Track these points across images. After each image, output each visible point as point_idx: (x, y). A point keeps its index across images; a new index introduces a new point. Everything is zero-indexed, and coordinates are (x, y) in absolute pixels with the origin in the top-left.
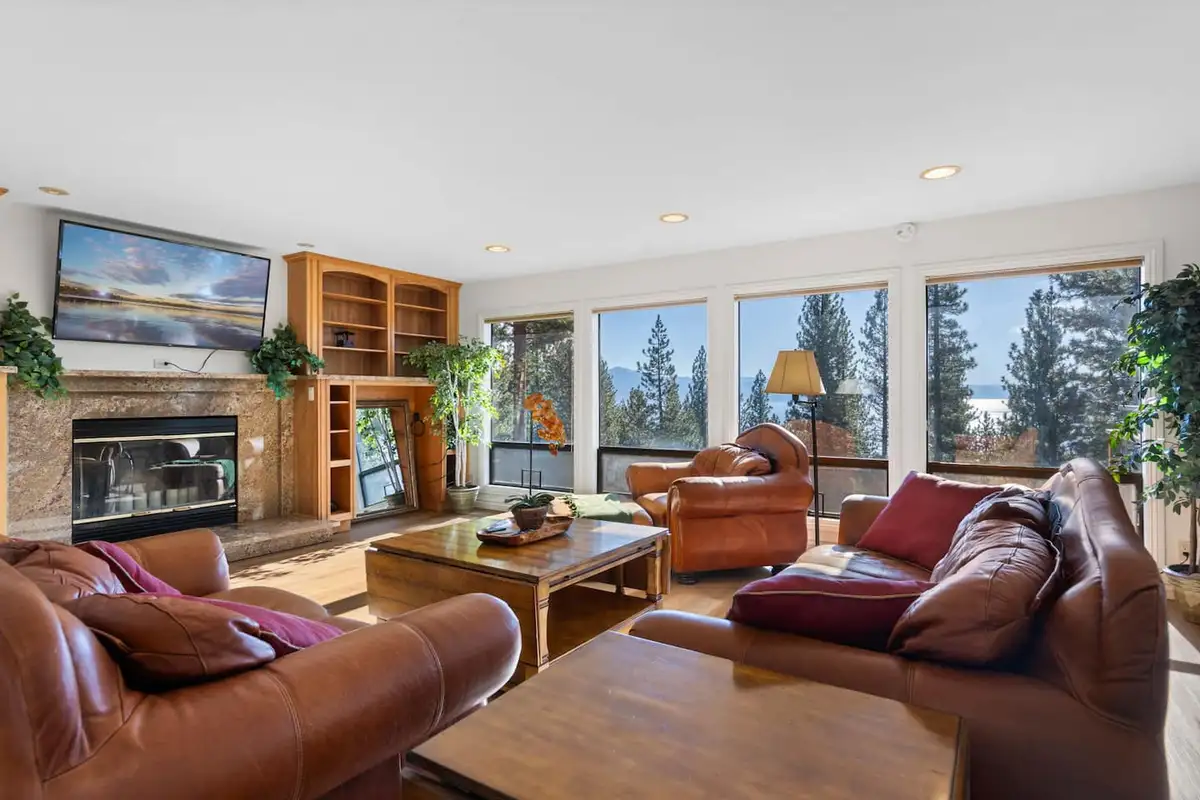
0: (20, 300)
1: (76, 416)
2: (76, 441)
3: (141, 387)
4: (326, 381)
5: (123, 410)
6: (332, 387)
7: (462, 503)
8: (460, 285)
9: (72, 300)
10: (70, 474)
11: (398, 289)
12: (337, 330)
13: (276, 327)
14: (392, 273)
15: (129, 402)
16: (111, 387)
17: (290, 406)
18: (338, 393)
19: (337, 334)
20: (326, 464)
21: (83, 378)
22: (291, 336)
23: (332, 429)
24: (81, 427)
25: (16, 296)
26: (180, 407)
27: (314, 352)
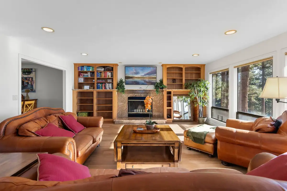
0: (122, 79)
1: (128, 96)
2: (129, 100)
3: (136, 92)
4: (166, 90)
5: (134, 96)
6: (167, 92)
7: (201, 121)
8: (205, 65)
9: (127, 78)
10: (128, 105)
11: (186, 68)
12: (173, 79)
13: (160, 80)
14: (184, 65)
15: (135, 94)
16: (132, 92)
17: (162, 96)
18: (169, 93)
19: (173, 80)
20: (166, 108)
21: (127, 91)
22: (162, 82)
23: (167, 101)
24: (129, 98)
25: (121, 79)
26: (142, 95)
27: (165, 85)
